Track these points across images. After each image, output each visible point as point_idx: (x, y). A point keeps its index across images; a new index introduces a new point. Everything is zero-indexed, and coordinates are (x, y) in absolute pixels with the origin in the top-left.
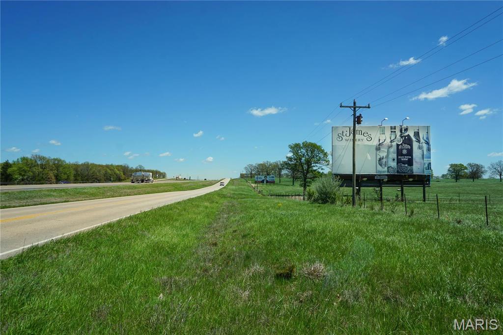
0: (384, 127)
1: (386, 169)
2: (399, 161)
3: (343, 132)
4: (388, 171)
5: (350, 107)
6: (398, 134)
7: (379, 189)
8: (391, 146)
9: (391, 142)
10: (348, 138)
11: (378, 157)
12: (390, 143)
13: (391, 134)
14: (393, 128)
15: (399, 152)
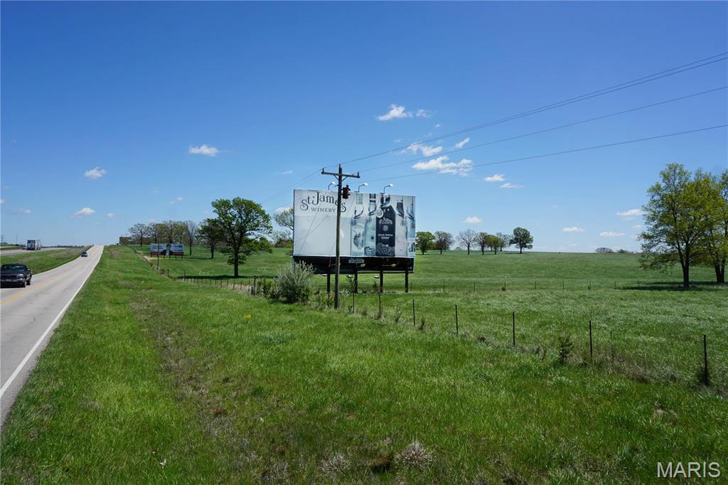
0: (362, 195)
1: (363, 250)
2: (379, 241)
3: (309, 198)
4: (365, 253)
5: (334, 175)
6: (379, 204)
7: (354, 276)
8: (370, 220)
9: (370, 214)
10: (315, 207)
11: (354, 234)
12: (368, 217)
13: (370, 204)
14: (373, 196)
15: (379, 229)
